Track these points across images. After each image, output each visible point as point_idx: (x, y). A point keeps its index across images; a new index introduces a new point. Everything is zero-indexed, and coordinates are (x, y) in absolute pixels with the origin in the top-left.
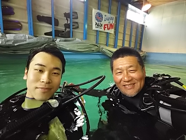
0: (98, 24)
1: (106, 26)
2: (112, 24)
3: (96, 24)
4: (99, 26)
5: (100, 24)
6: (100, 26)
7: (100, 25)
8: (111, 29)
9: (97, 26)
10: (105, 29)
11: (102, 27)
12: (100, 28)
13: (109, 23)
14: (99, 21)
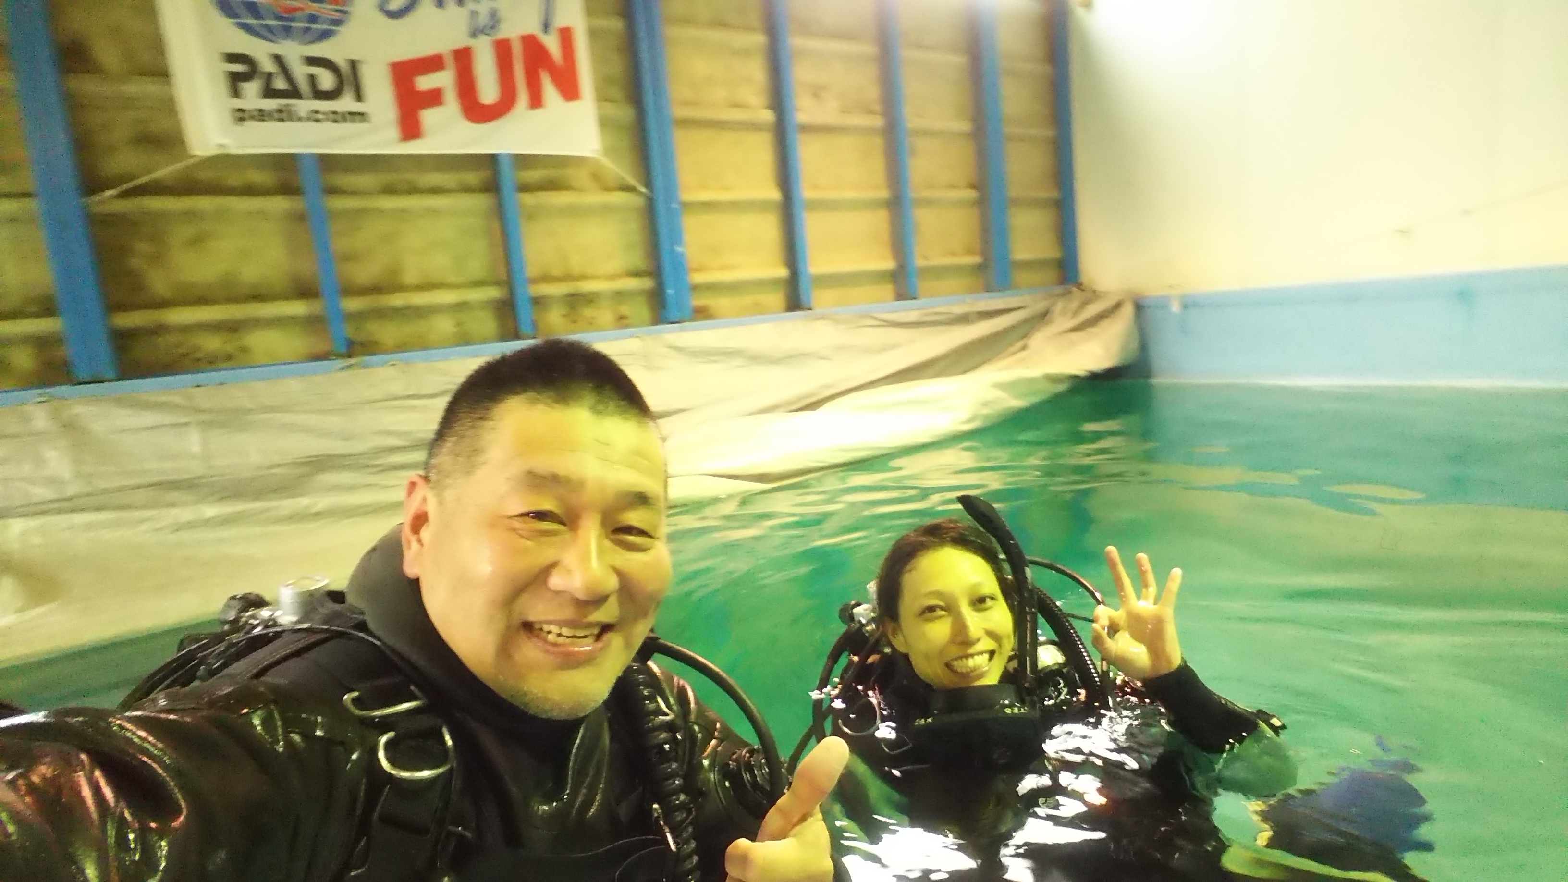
0: (268, 66)
1: (425, 83)
2: (552, 44)
3: (236, 79)
4: (294, 93)
5: (312, 61)
6: (320, 95)
7: (327, 82)
8: (536, 101)
9: (269, 93)
10: (429, 117)
11: (359, 97)
12: (337, 117)
13: (474, 33)
14: (287, 32)
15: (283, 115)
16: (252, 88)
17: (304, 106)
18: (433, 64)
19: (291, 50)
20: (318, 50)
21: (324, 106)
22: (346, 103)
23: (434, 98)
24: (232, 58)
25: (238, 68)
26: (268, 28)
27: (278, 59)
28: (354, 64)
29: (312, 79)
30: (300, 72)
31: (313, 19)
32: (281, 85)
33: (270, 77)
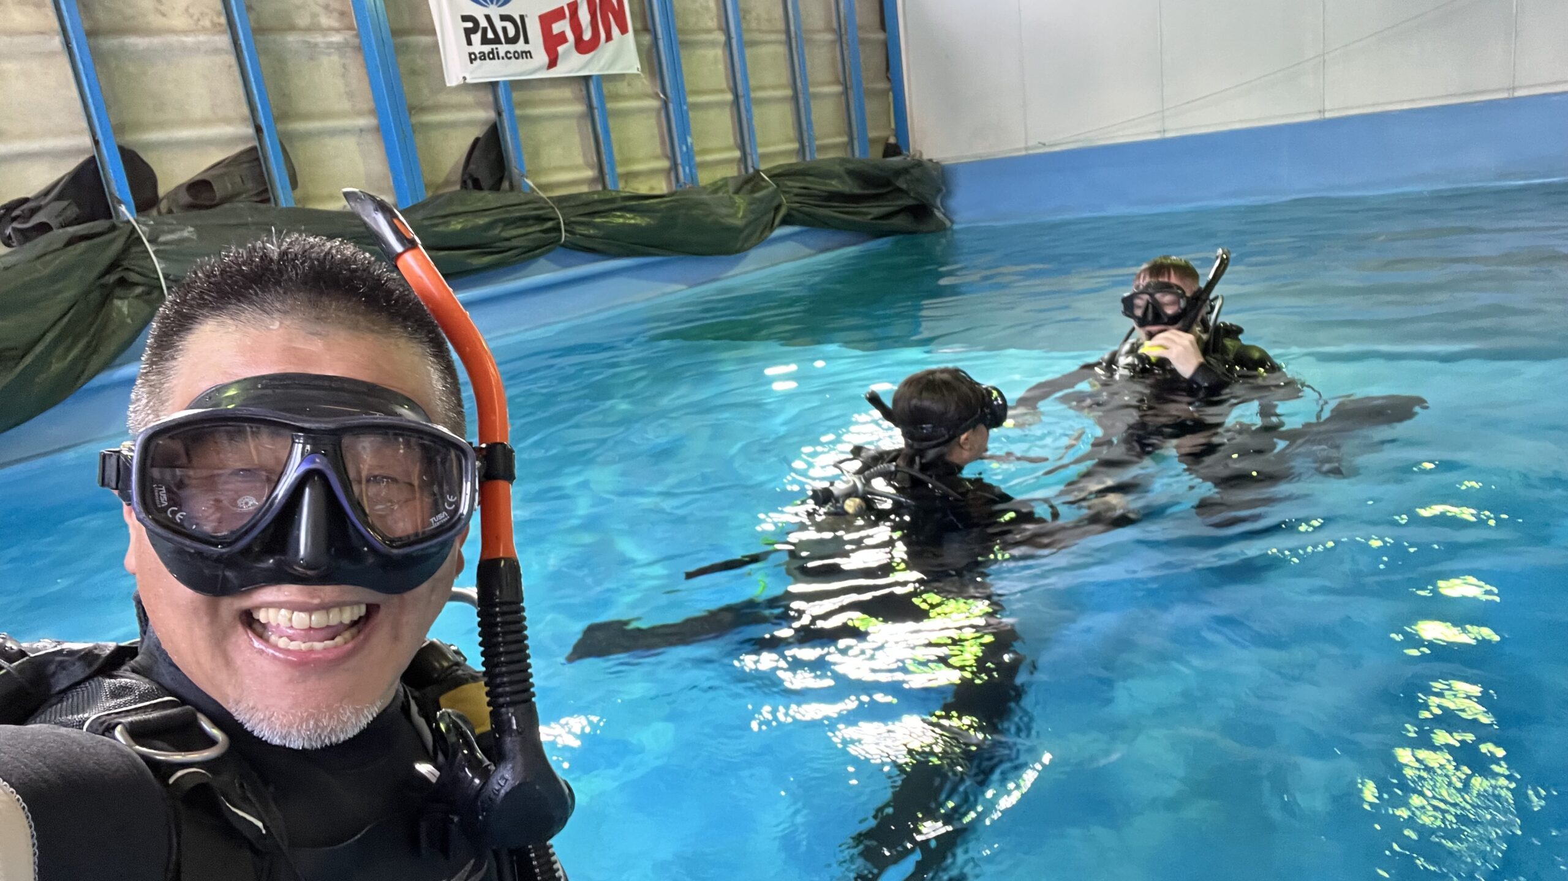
0: (484, 23)
1: (557, 28)
3: (468, 32)
4: (497, 41)
5: (504, 18)
6: (508, 40)
7: (511, 32)
8: (609, 38)
9: (485, 41)
10: (561, 51)
11: (527, 41)
12: (518, 55)
15: (493, 56)
16: (476, 38)
17: (502, 49)
18: (559, 14)
19: (495, 12)
20: (506, 10)
21: (511, 48)
22: (520, 46)
23: (562, 38)
24: (465, 18)
25: (470, 25)
27: (488, 18)
28: (522, 17)
29: (505, 29)
30: (499, 25)
32: (490, 35)
33: (485, 30)
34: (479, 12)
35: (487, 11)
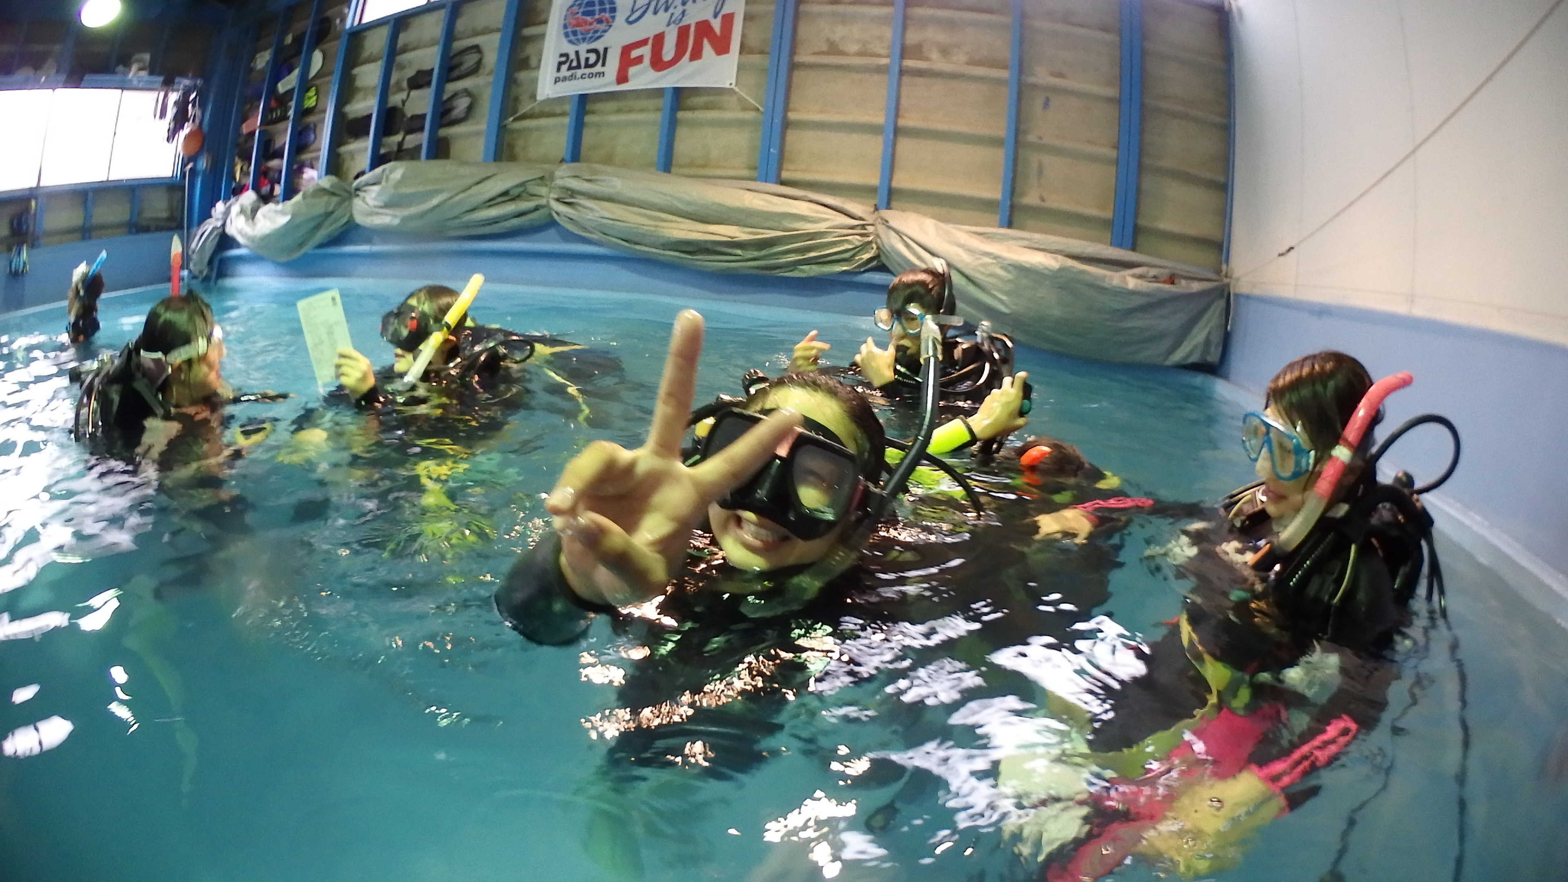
0: (572, 56)
1: (636, 53)
2: (717, 24)
3: (560, 64)
4: (578, 67)
5: (589, 51)
6: (587, 66)
7: (593, 60)
8: (696, 55)
9: (570, 68)
10: (632, 70)
11: (603, 65)
12: (591, 76)
13: (668, 25)
14: (584, 39)
15: (572, 77)
16: (564, 67)
17: (579, 72)
18: (643, 43)
19: (583, 48)
20: (594, 45)
21: (588, 71)
22: (598, 68)
23: (639, 60)
24: (562, 55)
25: (563, 59)
26: (578, 40)
27: (577, 53)
28: (606, 49)
29: (587, 59)
30: (583, 56)
31: (596, 32)
32: (574, 64)
33: (572, 61)
34: (571, 50)
35: (576, 48)
